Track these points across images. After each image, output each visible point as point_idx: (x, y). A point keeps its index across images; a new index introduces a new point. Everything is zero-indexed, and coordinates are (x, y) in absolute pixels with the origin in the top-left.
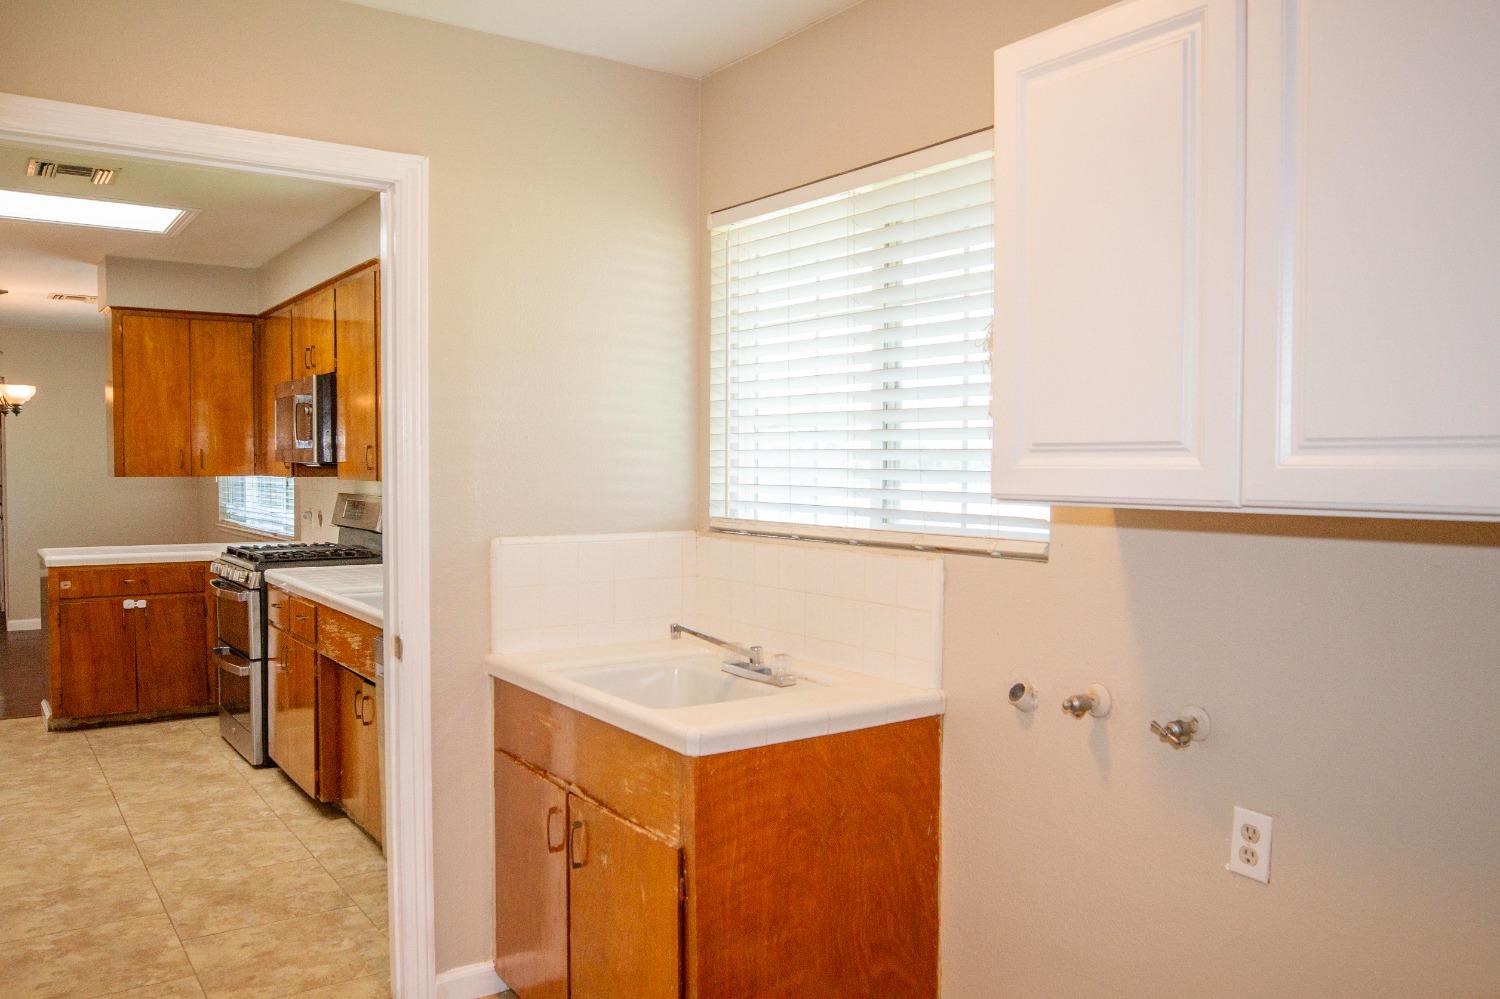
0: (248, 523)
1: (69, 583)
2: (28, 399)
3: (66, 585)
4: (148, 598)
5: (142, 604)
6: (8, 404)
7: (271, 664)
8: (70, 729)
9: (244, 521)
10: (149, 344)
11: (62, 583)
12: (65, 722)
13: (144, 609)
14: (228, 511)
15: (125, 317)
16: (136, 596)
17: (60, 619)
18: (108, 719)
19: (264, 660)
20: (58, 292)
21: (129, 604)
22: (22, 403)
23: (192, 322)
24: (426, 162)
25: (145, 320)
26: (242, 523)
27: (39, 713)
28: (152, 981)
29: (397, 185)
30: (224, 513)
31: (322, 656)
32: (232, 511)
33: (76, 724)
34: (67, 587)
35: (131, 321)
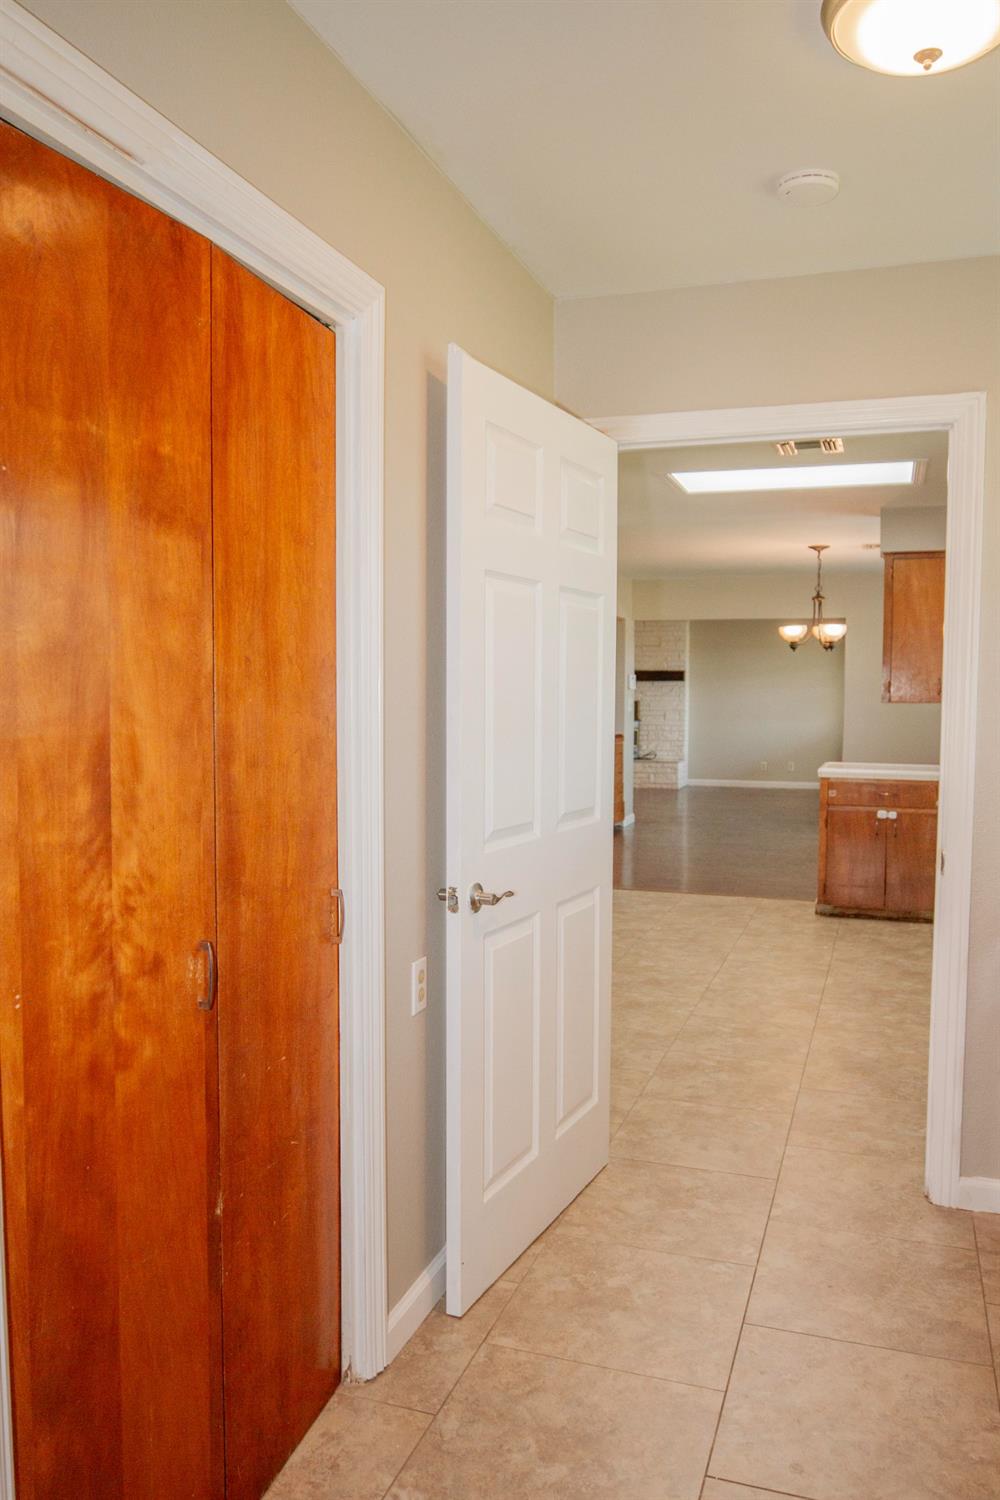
1: (834, 791)
3: (833, 793)
4: (899, 810)
5: (893, 815)
8: (832, 915)
11: (830, 792)
12: (828, 908)
13: (894, 821)
15: (896, 562)
16: (888, 807)
18: (862, 912)
21: (882, 814)
24: (983, 396)
25: (912, 561)
27: (811, 897)
28: (762, 1108)
29: (956, 425)
33: (837, 911)
34: (834, 795)
35: (900, 564)
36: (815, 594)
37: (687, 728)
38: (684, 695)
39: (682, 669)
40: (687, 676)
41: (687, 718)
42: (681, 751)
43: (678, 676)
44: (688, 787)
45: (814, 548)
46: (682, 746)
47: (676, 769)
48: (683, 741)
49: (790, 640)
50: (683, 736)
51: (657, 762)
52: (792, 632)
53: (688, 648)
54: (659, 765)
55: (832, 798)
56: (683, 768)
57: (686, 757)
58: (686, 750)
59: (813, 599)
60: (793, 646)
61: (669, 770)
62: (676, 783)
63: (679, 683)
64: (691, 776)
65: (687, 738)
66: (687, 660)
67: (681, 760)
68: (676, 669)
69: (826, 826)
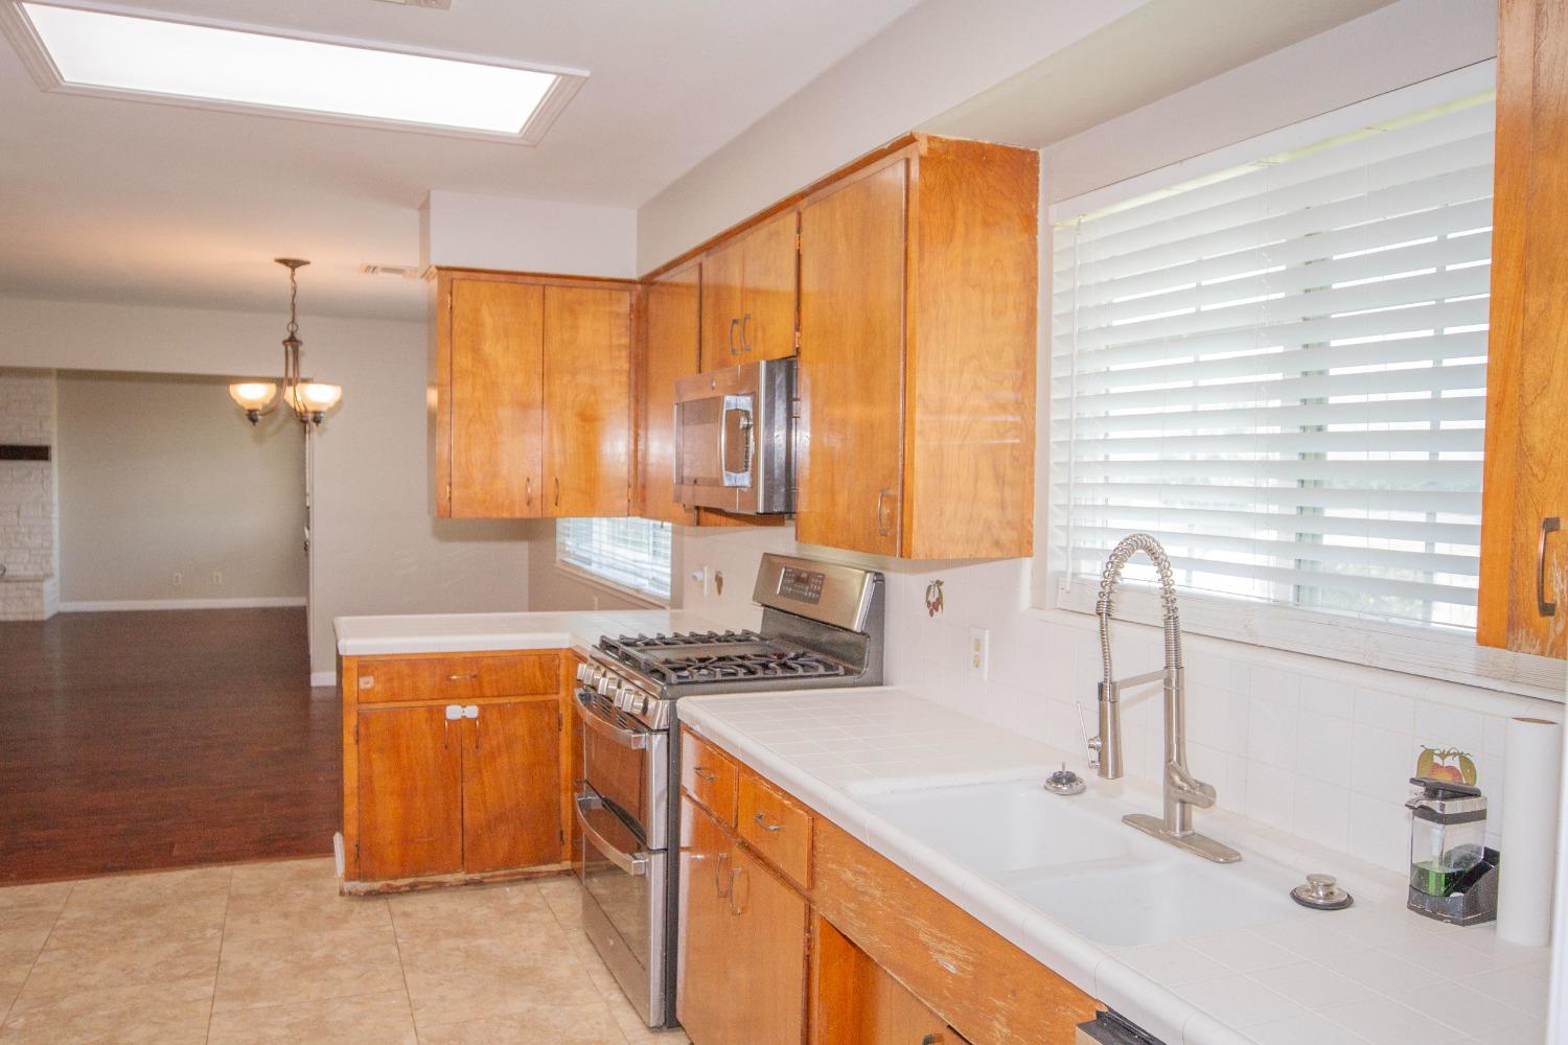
0: (594, 568)
1: (371, 679)
2: (332, 404)
3: (367, 683)
4: (481, 701)
5: (472, 711)
6: (306, 411)
7: (684, 857)
8: (368, 898)
9: (590, 564)
10: (488, 321)
11: (363, 680)
12: (363, 884)
14: (567, 549)
15: (457, 284)
16: (462, 699)
17: (358, 732)
19: (672, 850)
20: (373, 263)
21: (454, 712)
22: (324, 409)
23: (549, 290)
26: (586, 567)
27: (328, 851)
30: (564, 552)
31: (823, 919)
32: (572, 550)
33: (377, 885)
34: (369, 686)
35: (465, 288)
36: (287, 336)
37: (56, 529)
38: (51, 482)
39: (44, 443)
40: (54, 453)
41: (56, 514)
42: (48, 562)
43: (40, 453)
44: (59, 615)
45: (285, 262)
46: (51, 555)
47: (40, 591)
48: (50, 548)
49: (247, 408)
50: (52, 542)
51: (7, 581)
52: (252, 394)
53: (54, 412)
54: (12, 586)
55: (367, 691)
56: (50, 588)
57: (57, 574)
58: (56, 563)
59: (284, 342)
60: (252, 416)
61: (28, 593)
62: (42, 612)
63: (42, 464)
64: (65, 598)
65: (56, 545)
66: (54, 429)
67: (48, 576)
68: (36, 443)
69: (357, 742)
